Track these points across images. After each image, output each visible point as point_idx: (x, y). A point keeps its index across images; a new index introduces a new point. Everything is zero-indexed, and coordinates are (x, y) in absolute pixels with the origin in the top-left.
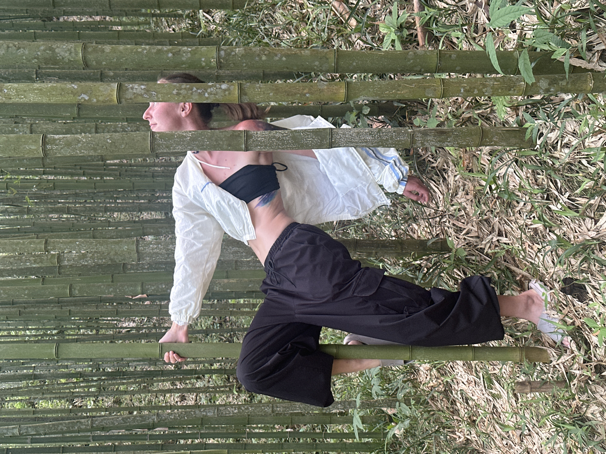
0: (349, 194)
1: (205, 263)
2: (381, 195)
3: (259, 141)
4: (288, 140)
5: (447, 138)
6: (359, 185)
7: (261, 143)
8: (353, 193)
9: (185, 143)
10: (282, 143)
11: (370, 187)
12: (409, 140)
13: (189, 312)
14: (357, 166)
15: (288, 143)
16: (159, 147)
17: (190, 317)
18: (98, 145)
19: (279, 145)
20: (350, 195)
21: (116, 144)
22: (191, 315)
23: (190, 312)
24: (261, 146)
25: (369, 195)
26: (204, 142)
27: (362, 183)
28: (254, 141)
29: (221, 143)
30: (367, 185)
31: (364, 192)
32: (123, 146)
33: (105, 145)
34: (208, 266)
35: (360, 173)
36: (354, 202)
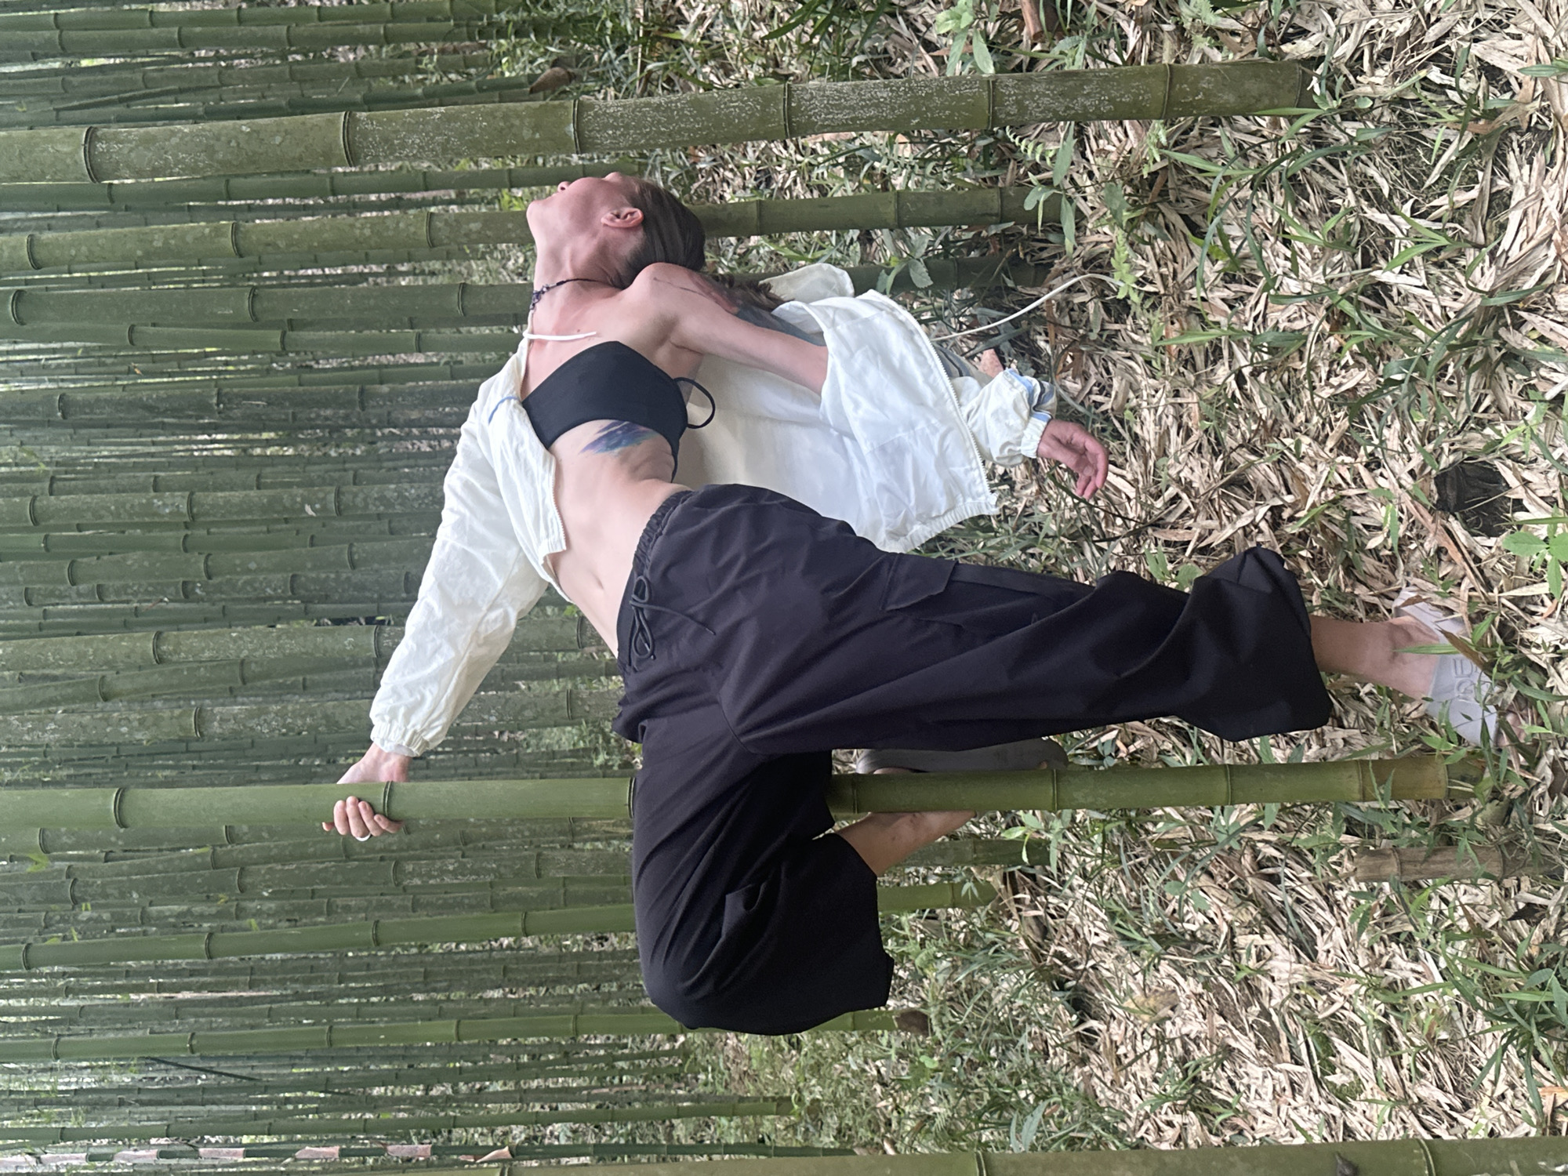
0: (890, 450)
1: (485, 608)
2: (976, 473)
3: (611, 115)
4: (682, 109)
5: (1082, 85)
6: (921, 425)
7: (616, 119)
8: (900, 450)
9: (429, 128)
10: (668, 118)
11: (949, 440)
12: (985, 94)
13: (412, 722)
14: (926, 381)
15: (680, 119)
16: (366, 139)
17: (415, 733)
18: (218, 140)
19: (659, 122)
20: (891, 454)
21: (262, 136)
22: (418, 728)
23: (417, 721)
24: (616, 128)
25: (942, 461)
26: (474, 121)
27: (928, 421)
28: (596, 115)
29: (517, 122)
30: (943, 429)
31: (931, 448)
32: (278, 139)
33: (236, 138)
34: (493, 615)
35: (929, 396)
36: (899, 476)
